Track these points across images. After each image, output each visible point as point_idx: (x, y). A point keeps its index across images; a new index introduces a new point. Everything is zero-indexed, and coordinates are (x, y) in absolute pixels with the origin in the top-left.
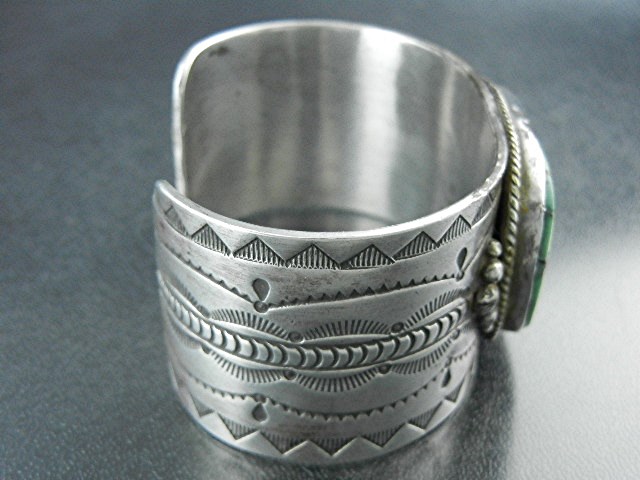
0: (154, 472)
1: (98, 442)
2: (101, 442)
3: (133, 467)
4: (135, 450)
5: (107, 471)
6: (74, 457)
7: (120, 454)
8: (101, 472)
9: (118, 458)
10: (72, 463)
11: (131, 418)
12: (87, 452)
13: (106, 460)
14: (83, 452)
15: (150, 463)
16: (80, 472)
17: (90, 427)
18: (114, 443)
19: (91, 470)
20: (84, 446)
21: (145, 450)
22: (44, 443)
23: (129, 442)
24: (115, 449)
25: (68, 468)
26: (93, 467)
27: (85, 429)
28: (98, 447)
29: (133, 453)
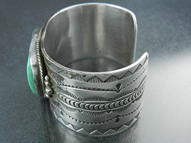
2: (23, 108)
3: (32, 114)
4: (33, 110)
5: (25, 116)
7: (29, 111)
8: (24, 116)
10: (16, 114)
12: (20, 111)
13: (25, 113)
15: (37, 113)
16: (18, 116)
18: (27, 108)
20: (19, 109)
21: (35, 110)
22: (8, 109)
23: (31, 108)
24: (27, 110)
25: (15, 115)
26: (21, 114)
29: (32, 111)
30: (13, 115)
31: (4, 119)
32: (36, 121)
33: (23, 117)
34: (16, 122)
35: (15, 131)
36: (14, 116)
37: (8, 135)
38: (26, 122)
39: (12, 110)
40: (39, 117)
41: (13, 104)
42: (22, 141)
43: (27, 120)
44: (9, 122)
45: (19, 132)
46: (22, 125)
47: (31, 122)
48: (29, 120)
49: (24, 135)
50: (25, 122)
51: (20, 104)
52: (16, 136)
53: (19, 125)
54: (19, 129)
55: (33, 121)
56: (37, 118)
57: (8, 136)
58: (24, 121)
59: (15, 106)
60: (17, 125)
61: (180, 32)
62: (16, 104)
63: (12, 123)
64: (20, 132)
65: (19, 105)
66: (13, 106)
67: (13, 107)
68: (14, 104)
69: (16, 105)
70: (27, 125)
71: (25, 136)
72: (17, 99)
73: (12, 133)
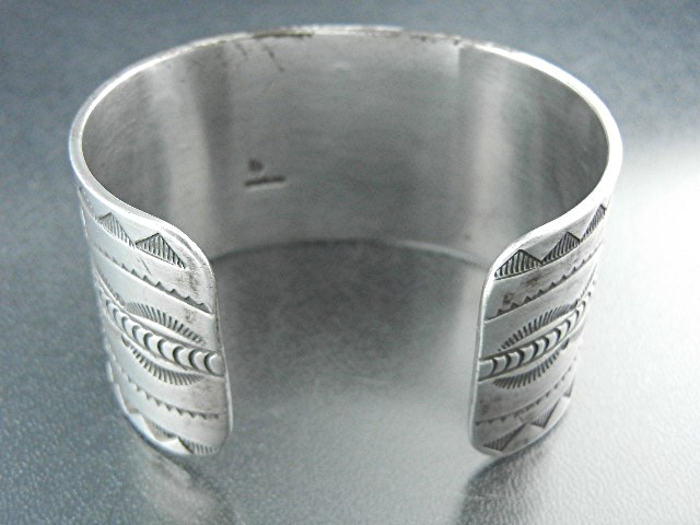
0: (113, 477)
1: (54, 443)
2: (57, 442)
3: (91, 470)
4: (94, 451)
5: (62, 476)
6: (28, 459)
7: (78, 455)
8: (56, 476)
9: (75, 460)
11: (91, 415)
12: (41, 453)
13: (61, 463)
14: (38, 453)
15: (110, 467)
16: (33, 475)
17: (47, 425)
18: (71, 444)
19: (45, 474)
20: (39, 447)
21: (105, 452)
23: (88, 442)
24: (72, 450)
26: (47, 470)
27: (41, 427)
28: (54, 447)
29: (92, 455)
30: (17, 471)
32: (104, 502)
33: (54, 484)
34: (26, 503)
36: (21, 476)
38: (67, 503)
39: (10, 448)
40: (119, 484)
43: (69, 496)
46: (48, 514)
47: (83, 504)
48: (79, 494)
50: (62, 505)
51: (43, 424)
53: (35, 516)
55: (91, 502)
56: (112, 489)
58: (57, 500)
59: (24, 429)
60: (30, 514)
62: (30, 424)
63: (11, 506)
66: (19, 433)
67: (16, 437)
68: (23, 423)
69: (28, 429)
70: (69, 517)
72: (32, 403)
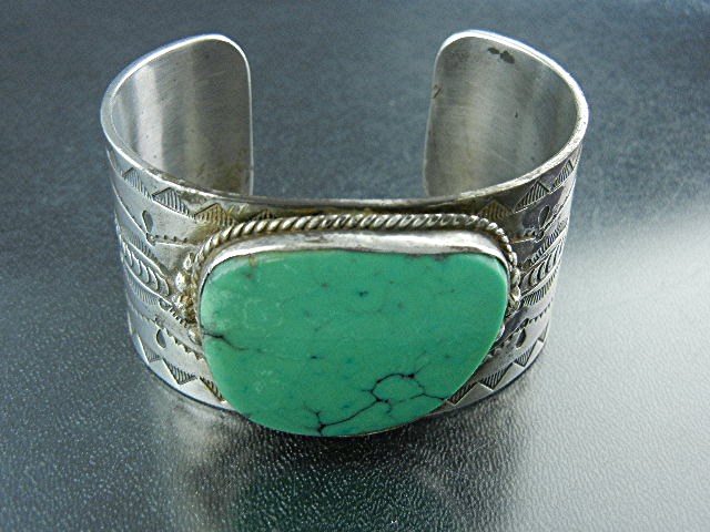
30: (63, 367)
31: (32, 380)
35: (69, 421)
36: (67, 371)
37: (42, 432)
41: (62, 331)
42: (91, 453)
44: (47, 389)
45: (81, 422)
46: (91, 399)
49: (98, 433)
51: (85, 332)
52: (70, 435)
54: (81, 413)
57: (43, 436)
58: (98, 389)
60: (75, 400)
61: (652, 103)
64: (85, 423)
65: (82, 334)
67: (61, 341)
68: (67, 331)
71: (100, 438)
72: (74, 316)
73: (59, 425)
